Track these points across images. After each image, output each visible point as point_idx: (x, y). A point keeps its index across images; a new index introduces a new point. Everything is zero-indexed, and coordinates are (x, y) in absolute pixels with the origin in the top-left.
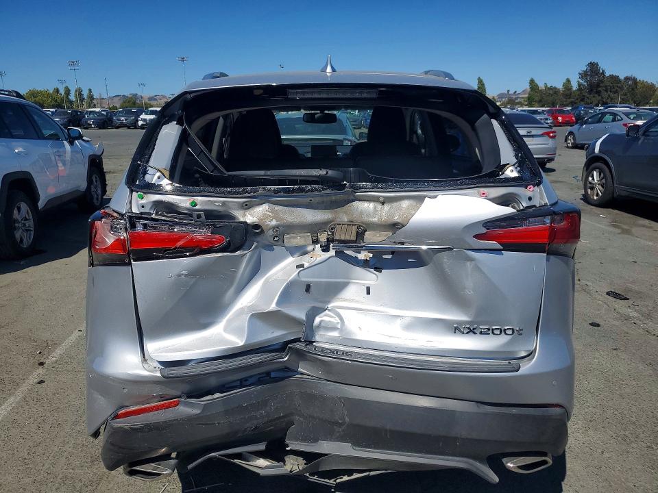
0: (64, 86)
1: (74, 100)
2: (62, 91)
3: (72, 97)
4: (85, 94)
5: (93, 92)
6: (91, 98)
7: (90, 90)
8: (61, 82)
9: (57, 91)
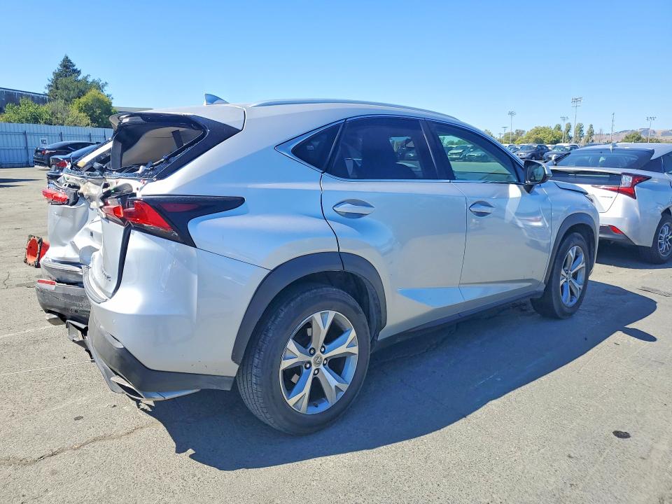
0: (567, 122)
1: (573, 136)
2: (564, 128)
3: (572, 134)
4: (585, 130)
5: (594, 128)
6: (591, 133)
7: (591, 126)
8: (564, 119)
9: (559, 128)
